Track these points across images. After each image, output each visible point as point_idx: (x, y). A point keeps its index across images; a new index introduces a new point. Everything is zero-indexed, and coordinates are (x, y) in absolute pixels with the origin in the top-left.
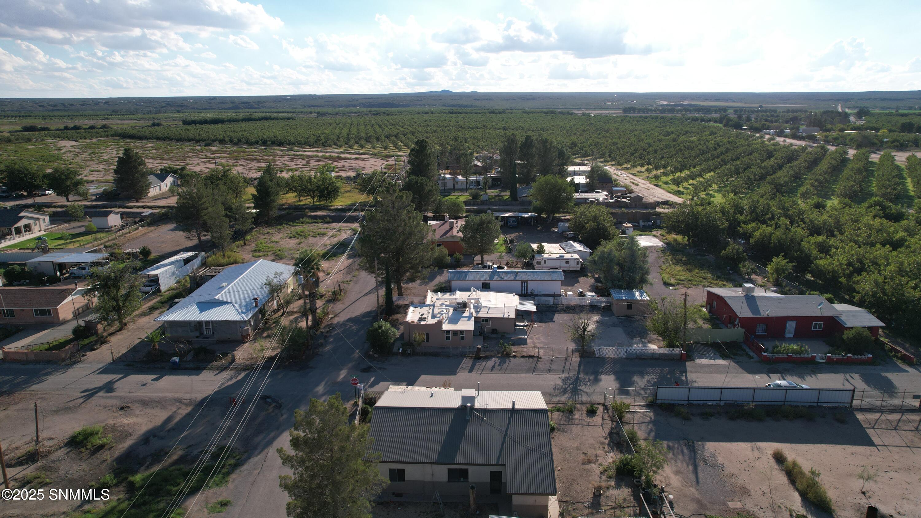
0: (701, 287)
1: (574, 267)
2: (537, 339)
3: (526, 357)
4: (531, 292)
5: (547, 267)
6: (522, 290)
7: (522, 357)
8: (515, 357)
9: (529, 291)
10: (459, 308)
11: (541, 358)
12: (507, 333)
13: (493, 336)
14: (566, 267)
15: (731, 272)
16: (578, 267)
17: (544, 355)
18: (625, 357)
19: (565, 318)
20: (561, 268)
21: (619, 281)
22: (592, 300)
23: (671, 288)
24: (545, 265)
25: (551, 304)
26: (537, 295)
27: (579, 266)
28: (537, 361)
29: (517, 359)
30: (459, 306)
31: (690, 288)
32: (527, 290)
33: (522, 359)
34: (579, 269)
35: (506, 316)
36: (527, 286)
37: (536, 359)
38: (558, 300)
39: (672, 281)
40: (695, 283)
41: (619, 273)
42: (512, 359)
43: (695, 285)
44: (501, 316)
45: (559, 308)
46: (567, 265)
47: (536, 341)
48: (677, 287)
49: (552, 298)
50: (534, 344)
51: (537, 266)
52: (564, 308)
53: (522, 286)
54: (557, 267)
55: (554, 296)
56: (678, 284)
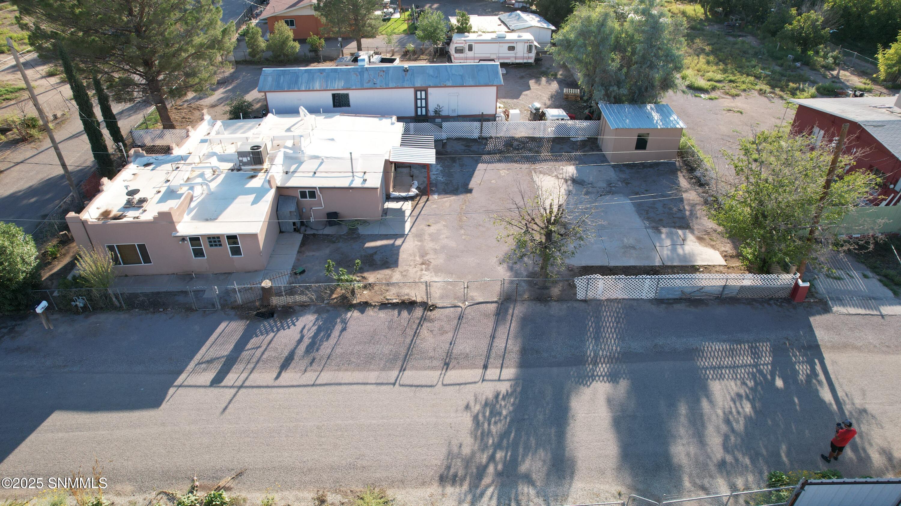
0: (756, 93)
1: (523, 58)
2: (434, 238)
3: (394, 306)
4: (436, 112)
5: (474, 58)
6: (416, 107)
7: (384, 306)
8: (364, 306)
9: (432, 108)
10: (245, 164)
11: (434, 307)
12: (365, 222)
13: (329, 231)
14: (508, 58)
15: (798, 64)
16: (531, 58)
17: (442, 297)
18: (652, 295)
19: (503, 173)
20: (499, 58)
21: (619, 88)
22: (560, 128)
23: (702, 95)
24: (470, 54)
25: (476, 135)
26: (447, 118)
27: (533, 55)
28: (423, 319)
29: (370, 312)
30: (245, 160)
31: (737, 95)
32: (426, 107)
33: (383, 314)
34: (532, 61)
35: (358, 183)
36: (426, 99)
37: (418, 312)
38: (490, 130)
39: (702, 83)
40: (744, 87)
41: (620, 69)
42: (356, 314)
43: (744, 90)
44: (344, 183)
45: (490, 146)
46: (511, 54)
47: (429, 245)
48: (713, 95)
49: (477, 124)
50: (422, 256)
51: (457, 55)
52: (501, 147)
53: (416, 99)
54: (492, 57)
55: (482, 118)
56: (714, 88)
